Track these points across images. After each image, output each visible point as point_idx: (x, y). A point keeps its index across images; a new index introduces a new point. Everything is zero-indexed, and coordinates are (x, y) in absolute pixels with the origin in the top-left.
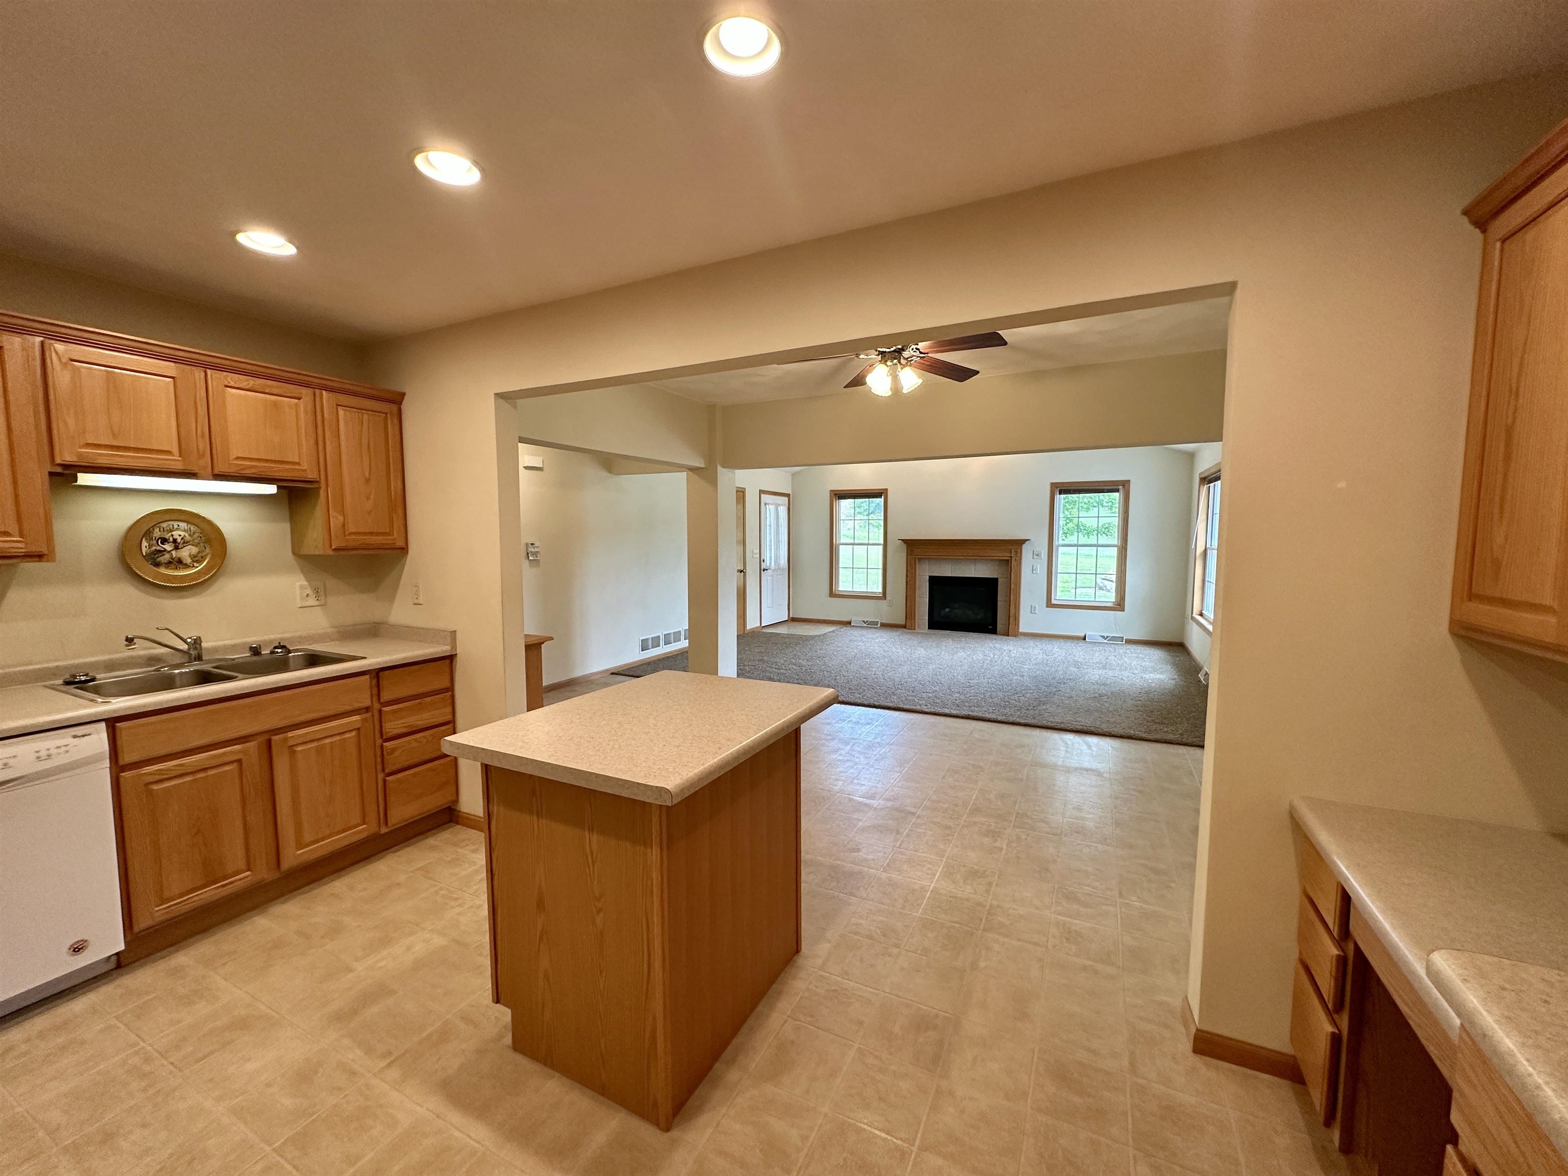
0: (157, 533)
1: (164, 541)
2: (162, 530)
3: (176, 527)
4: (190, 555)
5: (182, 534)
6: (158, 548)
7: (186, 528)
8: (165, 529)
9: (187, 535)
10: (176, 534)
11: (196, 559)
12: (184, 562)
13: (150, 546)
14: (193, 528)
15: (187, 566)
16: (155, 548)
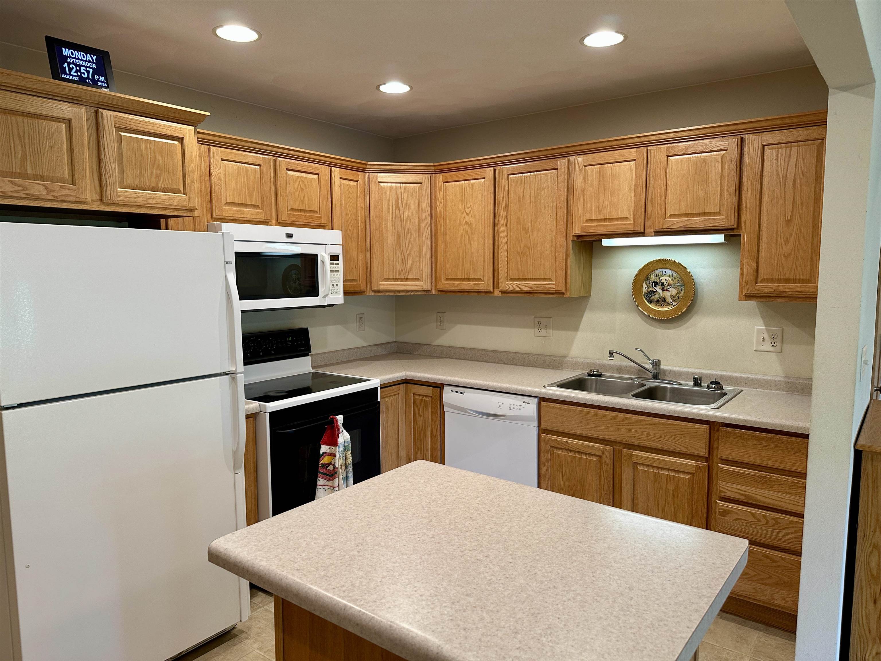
0: (652, 278)
1: (656, 284)
2: (655, 275)
3: (664, 273)
4: (671, 296)
5: (667, 278)
6: (652, 289)
7: (670, 274)
8: (658, 275)
9: (670, 279)
10: (664, 279)
11: (675, 299)
12: (667, 301)
13: (648, 287)
14: (675, 274)
15: (668, 304)
16: (650, 289)
